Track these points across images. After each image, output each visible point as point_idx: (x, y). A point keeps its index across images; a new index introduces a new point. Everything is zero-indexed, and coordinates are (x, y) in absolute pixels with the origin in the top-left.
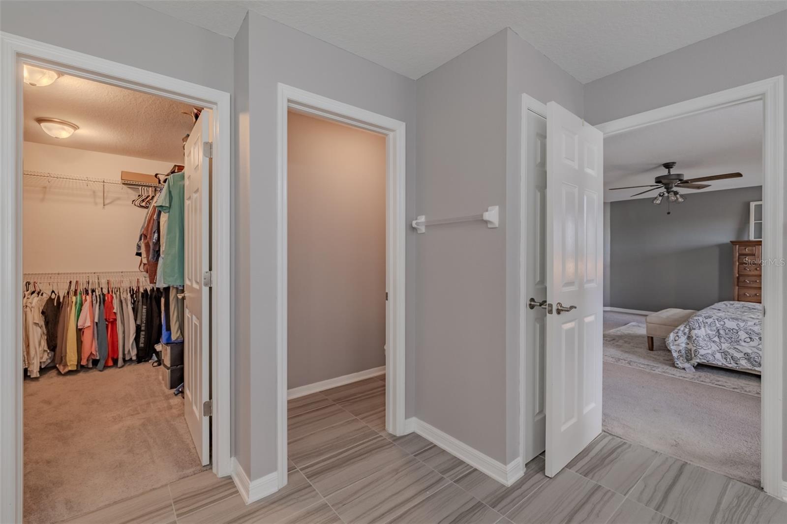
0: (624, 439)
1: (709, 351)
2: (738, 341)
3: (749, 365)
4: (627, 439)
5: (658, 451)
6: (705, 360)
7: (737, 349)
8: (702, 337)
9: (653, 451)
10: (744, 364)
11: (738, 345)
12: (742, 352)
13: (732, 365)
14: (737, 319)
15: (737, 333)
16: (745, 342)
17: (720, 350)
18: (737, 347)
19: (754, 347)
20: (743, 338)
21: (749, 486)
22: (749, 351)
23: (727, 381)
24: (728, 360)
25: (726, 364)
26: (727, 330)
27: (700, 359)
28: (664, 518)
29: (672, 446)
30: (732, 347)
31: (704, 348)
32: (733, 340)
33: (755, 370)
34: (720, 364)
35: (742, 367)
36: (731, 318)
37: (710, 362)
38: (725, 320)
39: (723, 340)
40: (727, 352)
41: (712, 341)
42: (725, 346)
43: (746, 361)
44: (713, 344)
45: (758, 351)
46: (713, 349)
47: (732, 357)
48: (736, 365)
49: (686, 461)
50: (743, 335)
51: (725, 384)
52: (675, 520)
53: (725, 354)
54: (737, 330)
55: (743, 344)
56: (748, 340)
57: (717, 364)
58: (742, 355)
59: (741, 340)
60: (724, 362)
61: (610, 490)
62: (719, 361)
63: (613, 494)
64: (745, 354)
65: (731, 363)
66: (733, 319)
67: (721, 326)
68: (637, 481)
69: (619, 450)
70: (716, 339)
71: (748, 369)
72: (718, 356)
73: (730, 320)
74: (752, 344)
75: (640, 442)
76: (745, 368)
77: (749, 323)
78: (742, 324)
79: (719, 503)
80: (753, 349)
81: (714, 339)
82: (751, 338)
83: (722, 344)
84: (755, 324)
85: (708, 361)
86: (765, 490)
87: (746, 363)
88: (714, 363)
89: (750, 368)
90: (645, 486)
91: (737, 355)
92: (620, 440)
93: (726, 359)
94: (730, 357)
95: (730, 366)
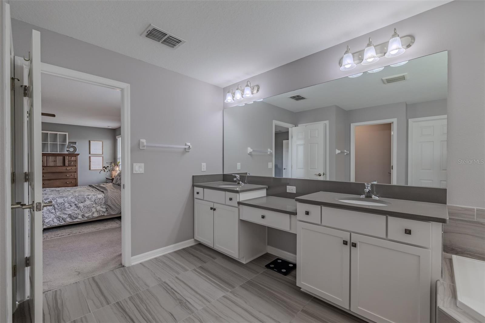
0: (53, 290)
1: (51, 219)
2: (65, 209)
3: (71, 220)
4: (54, 288)
5: (76, 282)
6: (49, 225)
7: (65, 213)
8: (45, 212)
9: (74, 283)
10: (69, 220)
11: (65, 211)
12: (67, 214)
13: (63, 223)
14: (63, 197)
15: (64, 204)
16: (68, 208)
17: (56, 216)
18: (65, 212)
19: (72, 210)
20: (67, 207)
21: (120, 268)
22: (71, 213)
23: (63, 233)
24: (61, 221)
25: (59, 223)
26: (59, 204)
27: (46, 225)
28: (115, 305)
29: (78, 275)
30: (62, 213)
31: (47, 218)
32: (62, 209)
33: (74, 222)
34: (57, 224)
35: (67, 222)
36: (59, 197)
37: (52, 225)
38: (57, 199)
39: (57, 210)
40: (60, 216)
41: (51, 213)
42: (58, 214)
43: (69, 218)
44: (51, 214)
45: (74, 212)
46: (52, 217)
47: (62, 219)
48: (64, 222)
49: (92, 276)
50: (67, 205)
51: (63, 235)
52: (118, 301)
53: (58, 218)
54: (64, 203)
55: (67, 209)
56: (70, 207)
57: (55, 225)
58: (67, 216)
59: (66, 208)
60: (58, 222)
61: (81, 318)
62: (56, 223)
63: (85, 317)
64: (69, 214)
65: (62, 222)
66: (61, 197)
67: (55, 203)
68: (87, 302)
69: (58, 297)
70: (53, 211)
71: (72, 222)
72: (55, 220)
73: (60, 198)
74: (72, 208)
75: (63, 285)
76: (69, 222)
77: (69, 198)
78: (66, 199)
79: (121, 282)
80: (72, 211)
81: (52, 211)
82: (71, 206)
83: (57, 213)
84: (72, 198)
85: (50, 225)
86: (125, 266)
87: (69, 219)
88: (54, 225)
89: (71, 221)
90: (92, 300)
91: (65, 216)
92: (51, 292)
93: (59, 221)
94: (61, 219)
95: (62, 224)
